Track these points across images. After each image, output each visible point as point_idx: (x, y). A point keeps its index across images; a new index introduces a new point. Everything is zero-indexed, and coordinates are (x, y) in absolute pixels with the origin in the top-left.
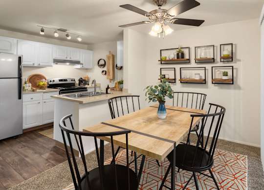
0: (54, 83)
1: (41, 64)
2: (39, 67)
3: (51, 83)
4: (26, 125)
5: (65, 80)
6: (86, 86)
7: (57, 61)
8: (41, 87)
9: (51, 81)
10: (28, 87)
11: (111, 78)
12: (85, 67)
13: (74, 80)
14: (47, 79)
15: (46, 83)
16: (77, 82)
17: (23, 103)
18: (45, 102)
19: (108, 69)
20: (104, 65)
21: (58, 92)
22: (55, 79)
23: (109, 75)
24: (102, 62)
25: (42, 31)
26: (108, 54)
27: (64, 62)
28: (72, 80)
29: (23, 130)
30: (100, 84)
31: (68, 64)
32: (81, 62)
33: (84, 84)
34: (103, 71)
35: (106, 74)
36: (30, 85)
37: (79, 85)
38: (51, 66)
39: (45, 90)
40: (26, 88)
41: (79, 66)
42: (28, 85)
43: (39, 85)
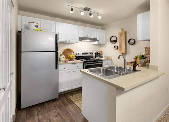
0: (79, 55)
1: (71, 41)
2: (70, 43)
3: (77, 56)
4: (61, 89)
5: (86, 53)
6: (101, 59)
7: (81, 39)
8: (71, 59)
9: (77, 54)
10: (63, 58)
11: (124, 53)
12: (101, 43)
13: (92, 54)
14: (74, 52)
15: (74, 55)
16: (94, 55)
17: (59, 72)
18: (73, 71)
19: (120, 45)
20: (116, 41)
21: (83, 63)
22: (80, 53)
23: (121, 49)
24: (114, 39)
25: (72, 10)
26: (120, 31)
27: (86, 39)
28: (91, 54)
29: (59, 93)
30: (112, 57)
31: (88, 41)
32: (97, 39)
33: (99, 57)
34: (115, 47)
35: (117, 49)
36: (64, 57)
37: (95, 58)
38: (78, 42)
39: (73, 62)
40: (61, 60)
41: (96, 43)
42: (62, 57)
43: (69, 57)
